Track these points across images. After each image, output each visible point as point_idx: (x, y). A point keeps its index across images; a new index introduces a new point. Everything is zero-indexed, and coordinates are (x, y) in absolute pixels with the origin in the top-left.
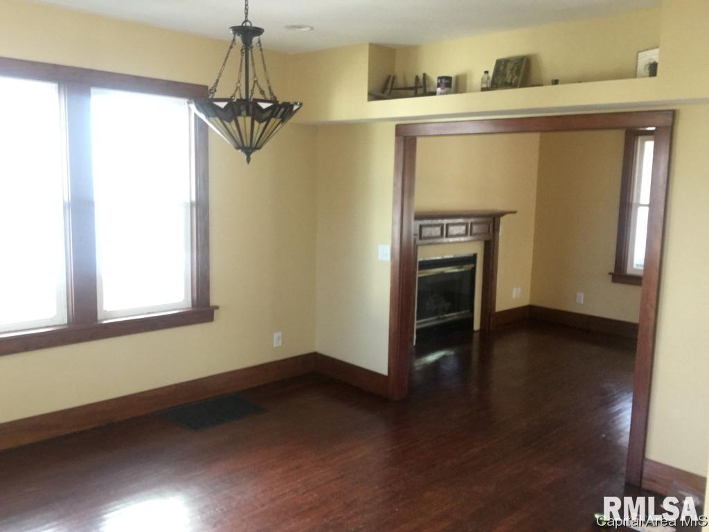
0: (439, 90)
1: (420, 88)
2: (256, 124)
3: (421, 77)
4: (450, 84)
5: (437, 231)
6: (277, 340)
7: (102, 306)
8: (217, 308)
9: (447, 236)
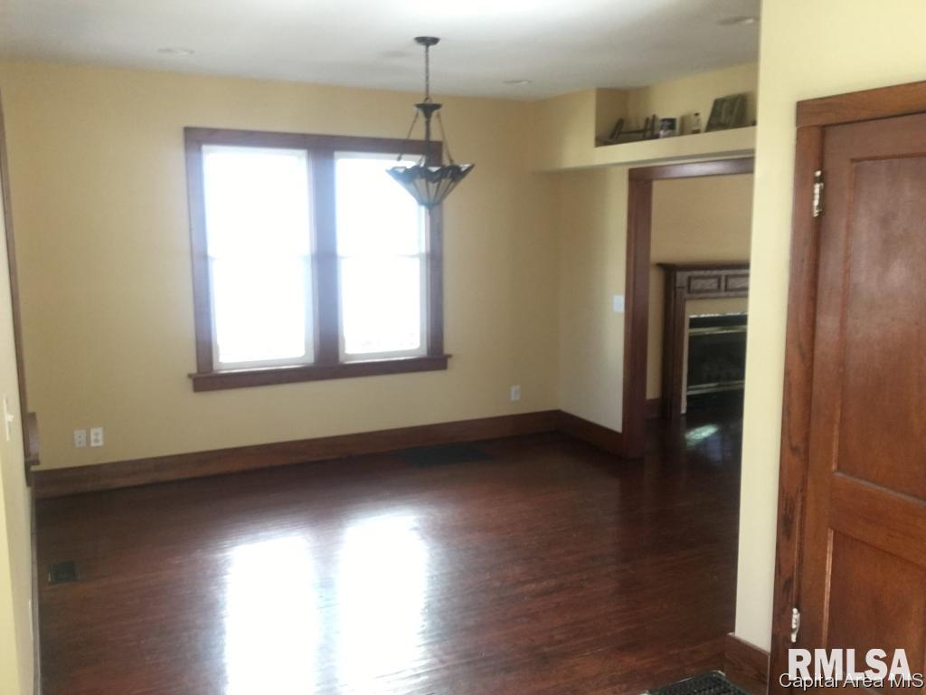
0: (662, 133)
1: (648, 131)
2: (430, 184)
3: (651, 118)
4: (671, 127)
5: (712, 283)
6: (515, 393)
7: (344, 348)
8: (450, 356)
9: (726, 290)
